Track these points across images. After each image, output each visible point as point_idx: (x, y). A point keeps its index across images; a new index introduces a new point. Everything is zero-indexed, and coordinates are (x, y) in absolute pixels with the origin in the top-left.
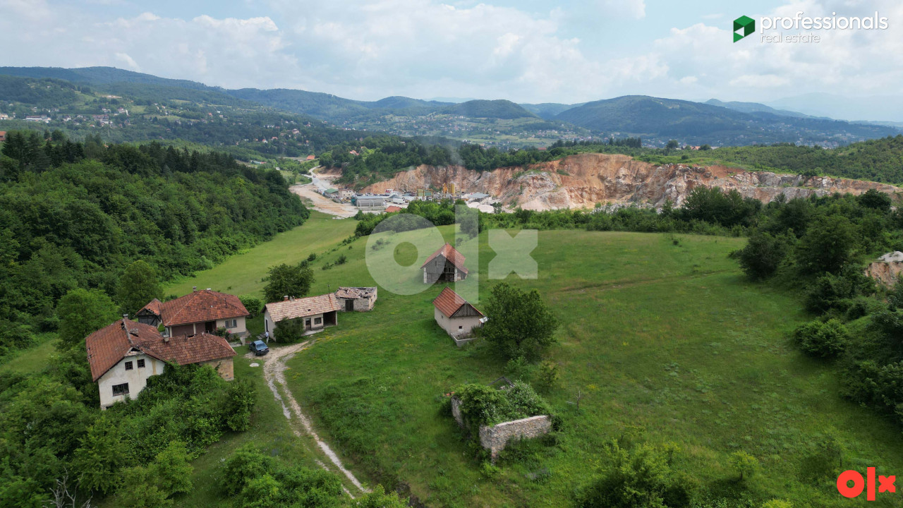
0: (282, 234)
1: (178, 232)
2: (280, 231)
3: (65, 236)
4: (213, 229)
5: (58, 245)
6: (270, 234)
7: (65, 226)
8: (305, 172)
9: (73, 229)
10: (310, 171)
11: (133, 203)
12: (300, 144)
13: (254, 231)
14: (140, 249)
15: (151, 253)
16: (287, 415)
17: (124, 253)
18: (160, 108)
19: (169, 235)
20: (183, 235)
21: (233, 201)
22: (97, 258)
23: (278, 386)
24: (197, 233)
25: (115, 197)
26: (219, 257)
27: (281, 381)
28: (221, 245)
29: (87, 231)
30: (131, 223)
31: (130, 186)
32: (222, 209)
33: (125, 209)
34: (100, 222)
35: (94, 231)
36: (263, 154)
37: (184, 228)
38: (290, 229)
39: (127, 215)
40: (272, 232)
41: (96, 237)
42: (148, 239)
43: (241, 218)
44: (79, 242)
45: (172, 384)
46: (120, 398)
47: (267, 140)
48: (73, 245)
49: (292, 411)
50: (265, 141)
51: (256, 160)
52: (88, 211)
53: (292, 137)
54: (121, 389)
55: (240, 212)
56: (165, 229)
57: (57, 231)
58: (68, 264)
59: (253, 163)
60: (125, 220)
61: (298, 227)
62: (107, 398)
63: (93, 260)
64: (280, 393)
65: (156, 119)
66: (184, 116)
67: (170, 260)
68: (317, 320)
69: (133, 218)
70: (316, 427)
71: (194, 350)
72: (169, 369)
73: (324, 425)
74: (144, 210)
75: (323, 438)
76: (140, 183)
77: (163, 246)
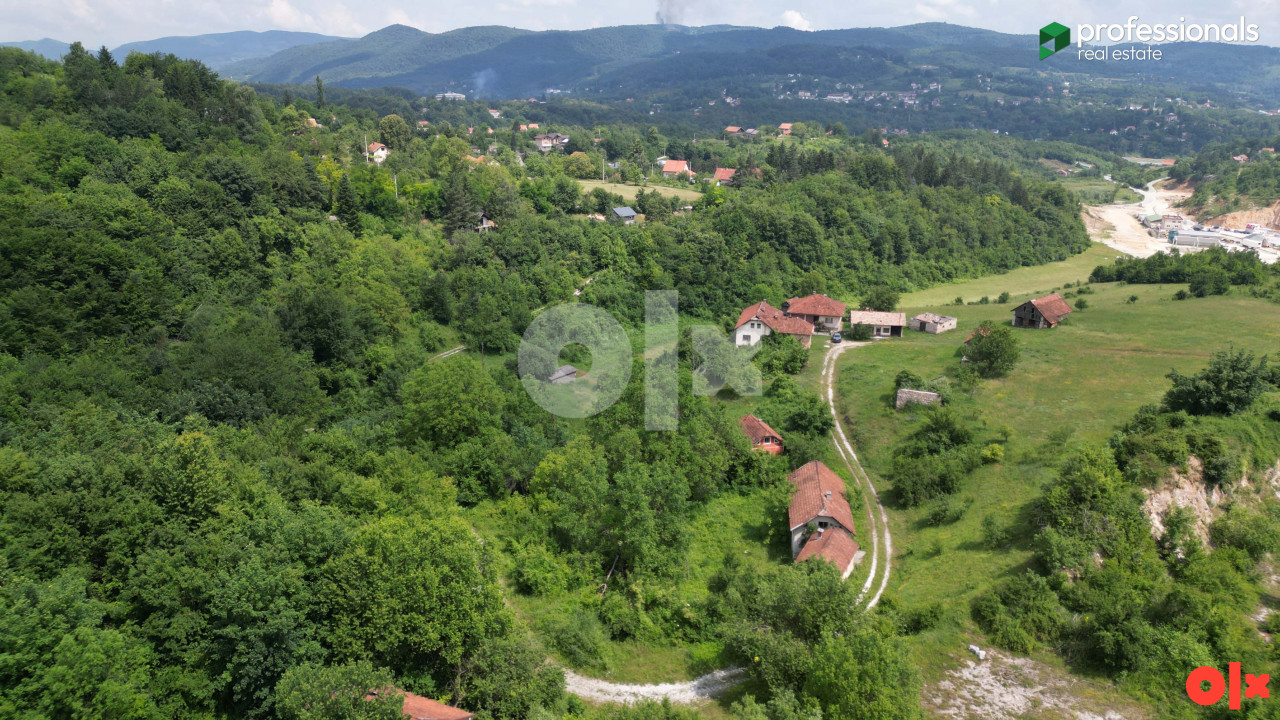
0: (1027, 268)
1: (887, 251)
2: (1025, 264)
3: (784, 243)
4: (934, 251)
5: (777, 250)
6: (1006, 266)
7: (785, 236)
8: (1140, 186)
9: (792, 238)
10: (1150, 185)
11: (853, 218)
12: (1169, 139)
13: (988, 261)
14: (847, 263)
15: (855, 268)
16: (824, 373)
17: (830, 264)
18: (984, 81)
19: (878, 253)
20: (893, 253)
21: (973, 224)
22: (805, 266)
23: (831, 359)
24: (913, 254)
25: (839, 212)
26: (926, 282)
27: (835, 357)
28: (934, 270)
29: (801, 241)
30: (846, 238)
31: (858, 202)
32: (954, 232)
33: (844, 224)
34: (813, 235)
35: (807, 242)
36: (1100, 153)
37: (898, 249)
38: (1041, 263)
39: (844, 230)
40: (1010, 262)
41: (808, 247)
42: (856, 254)
43: (978, 244)
44: (793, 250)
45: (772, 342)
46: (745, 343)
47: (1118, 130)
48: (789, 252)
49: (827, 373)
50: (1115, 132)
51: (1085, 161)
52: (806, 224)
53: (1162, 126)
54: (747, 338)
55: (977, 236)
56: (876, 248)
57: (778, 239)
58: (781, 267)
59: (1078, 166)
60: (842, 234)
61: (1056, 263)
62: (740, 341)
63: (801, 268)
64: (829, 363)
65: (972, 98)
66: (1013, 92)
67: (870, 277)
68: (886, 330)
69: (850, 233)
70: (834, 382)
71: (789, 326)
72: (773, 333)
73: (838, 382)
74: (862, 225)
75: (833, 388)
76: (870, 199)
77: (870, 262)
